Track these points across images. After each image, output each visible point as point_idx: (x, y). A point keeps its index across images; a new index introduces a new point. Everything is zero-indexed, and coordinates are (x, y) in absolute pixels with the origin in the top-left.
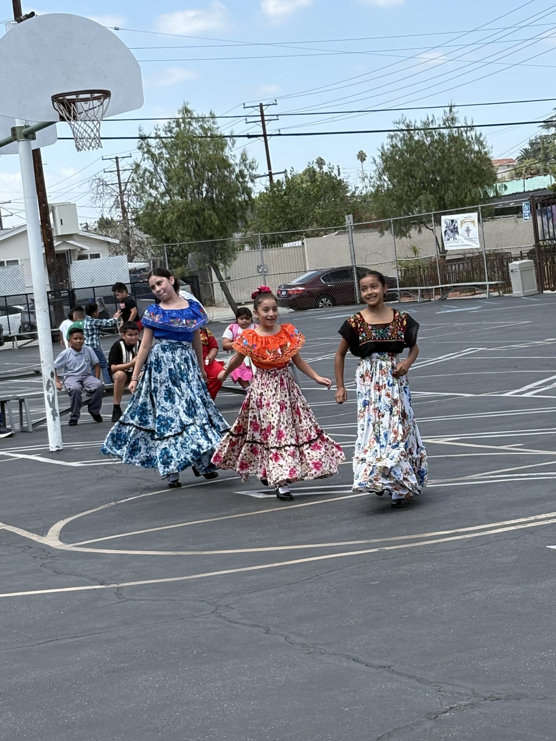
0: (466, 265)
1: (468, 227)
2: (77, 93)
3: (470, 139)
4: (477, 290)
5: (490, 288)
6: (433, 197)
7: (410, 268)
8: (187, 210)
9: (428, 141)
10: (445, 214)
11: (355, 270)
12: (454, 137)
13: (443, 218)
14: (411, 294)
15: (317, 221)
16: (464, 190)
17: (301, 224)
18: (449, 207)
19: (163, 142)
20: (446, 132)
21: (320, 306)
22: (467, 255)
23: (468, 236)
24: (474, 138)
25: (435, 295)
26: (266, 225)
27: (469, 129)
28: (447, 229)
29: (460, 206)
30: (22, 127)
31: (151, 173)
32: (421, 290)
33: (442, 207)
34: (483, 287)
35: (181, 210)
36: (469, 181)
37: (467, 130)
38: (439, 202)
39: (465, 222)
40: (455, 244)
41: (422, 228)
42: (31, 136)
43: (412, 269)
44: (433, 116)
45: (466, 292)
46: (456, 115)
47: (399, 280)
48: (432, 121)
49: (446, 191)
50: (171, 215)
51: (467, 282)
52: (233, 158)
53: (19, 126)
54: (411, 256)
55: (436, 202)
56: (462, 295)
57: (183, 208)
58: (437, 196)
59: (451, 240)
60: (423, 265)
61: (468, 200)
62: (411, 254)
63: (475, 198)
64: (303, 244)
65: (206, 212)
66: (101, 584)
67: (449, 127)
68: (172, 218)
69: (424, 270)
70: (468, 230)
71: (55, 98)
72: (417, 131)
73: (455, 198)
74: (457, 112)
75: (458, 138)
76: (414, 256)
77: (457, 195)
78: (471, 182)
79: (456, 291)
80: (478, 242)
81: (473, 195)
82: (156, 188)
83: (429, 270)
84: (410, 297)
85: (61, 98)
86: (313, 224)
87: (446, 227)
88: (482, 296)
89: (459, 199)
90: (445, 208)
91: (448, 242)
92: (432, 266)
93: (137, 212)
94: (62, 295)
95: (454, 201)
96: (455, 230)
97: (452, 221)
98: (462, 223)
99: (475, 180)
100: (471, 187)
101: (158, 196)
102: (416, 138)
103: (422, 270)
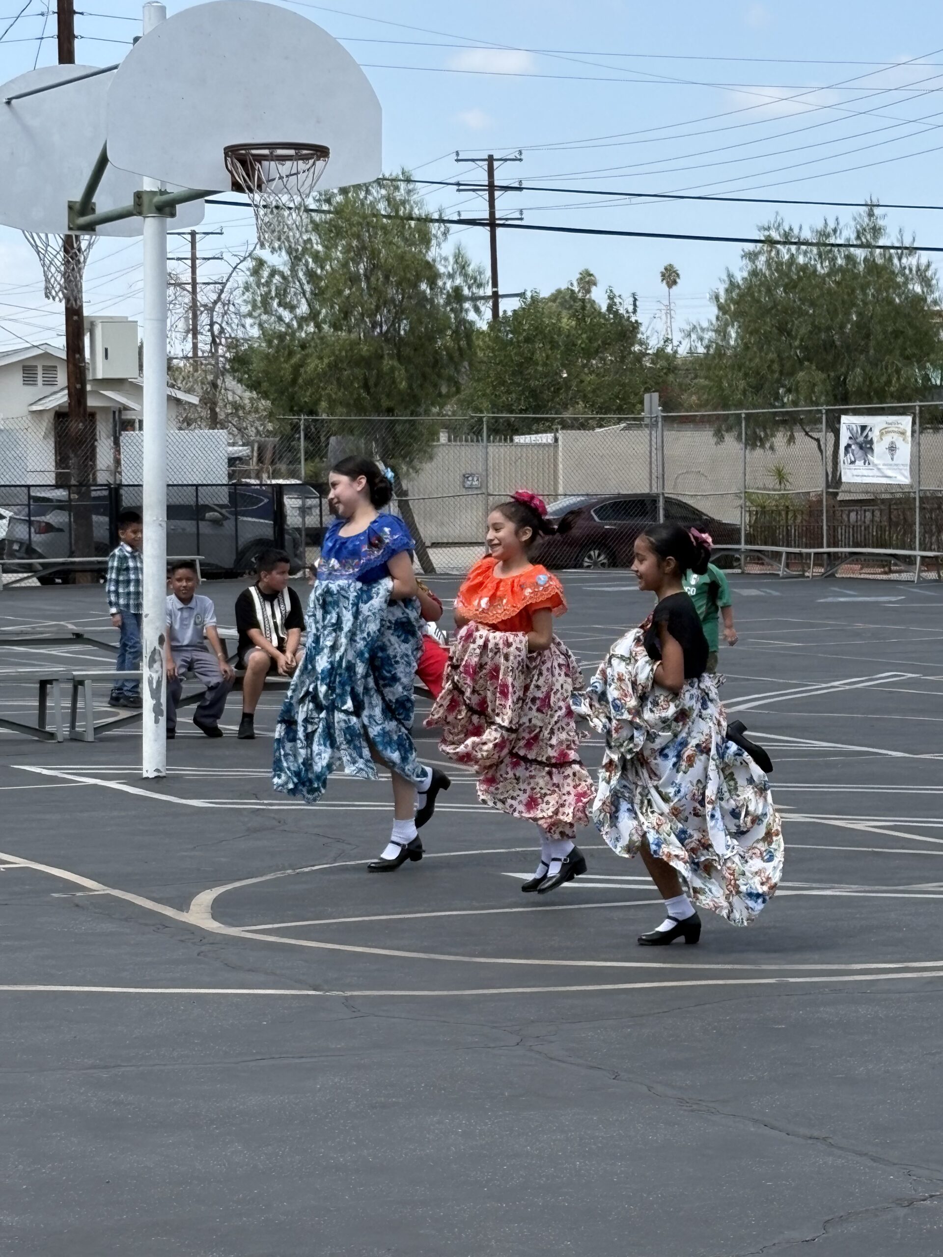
0: (877, 513)
1: (892, 443)
2: (272, 146)
3: (907, 272)
4: (895, 565)
5: (922, 564)
6: (823, 376)
7: (767, 509)
8: (349, 354)
9: (822, 269)
10: (846, 412)
11: (661, 504)
12: (876, 264)
13: (844, 419)
14: (767, 560)
15: (585, 398)
16: (887, 369)
17: (552, 400)
18: (853, 399)
19: (312, 221)
20: (860, 254)
21: (586, 564)
22: (884, 496)
23: (892, 459)
24: (914, 269)
25: (815, 565)
26: (484, 395)
27: (905, 251)
28: (850, 442)
29: (875, 400)
30: (153, 193)
31: (284, 277)
32: (788, 553)
33: (839, 397)
34: (909, 561)
35: (337, 352)
36: (898, 352)
37: (902, 253)
38: (835, 388)
39: (887, 432)
40: (865, 473)
41: (796, 434)
42: (167, 210)
43: (772, 512)
44: (837, 219)
45: (873, 567)
46: (881, 223)
47: (746, 530)
48: (835, 231)
49: (850, 368)
50: (317, 361)
51: (877, 547)
52: (443, 262)
53: (148, 189)
54: (771, 486)
55: (829, 388)
56: (865, 570)
57: (340, 350)
58: (832, 374)
59: (859, 463)
60: (793, 505)
61: (892, 389)
62: (771, 482)
63: (906, 387)
64: (556, 440)
65: (385, 362)
66: (315, 990)
67: (868, 246)
68: (317, 366)
69: (795, 517)
70: (892, 448)
71: (232, 152)
72: (804, 247)
73: (868, 383)
74: (884, 216)
75: (884, 268)
76: (777, 487)
77: (870, 378)
78: (902, 355)
79: (857, 562)
80: (907, 473)
81: (902, 381)
82: (292, 308)
83: (805, 517)
84: (762, 564)
85: (243, 152)
86: (578, 403)
87: (850, 438)
88: (904, 576)
89: (876, 385)
90: (845, 400)
91: (852, 466)
92: (813, 509)
93: (237, 346)
94: (94, 494)
95: (865, 389)
96: (866, 446)
97: (863, 428)
98: (882, 434)
99: (909, 351)
100: (900, 365)
101: (295, 323)
102: (801, 260)
103: (790, 515)
